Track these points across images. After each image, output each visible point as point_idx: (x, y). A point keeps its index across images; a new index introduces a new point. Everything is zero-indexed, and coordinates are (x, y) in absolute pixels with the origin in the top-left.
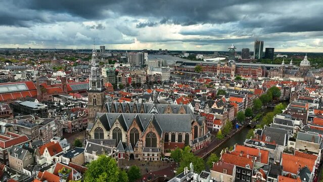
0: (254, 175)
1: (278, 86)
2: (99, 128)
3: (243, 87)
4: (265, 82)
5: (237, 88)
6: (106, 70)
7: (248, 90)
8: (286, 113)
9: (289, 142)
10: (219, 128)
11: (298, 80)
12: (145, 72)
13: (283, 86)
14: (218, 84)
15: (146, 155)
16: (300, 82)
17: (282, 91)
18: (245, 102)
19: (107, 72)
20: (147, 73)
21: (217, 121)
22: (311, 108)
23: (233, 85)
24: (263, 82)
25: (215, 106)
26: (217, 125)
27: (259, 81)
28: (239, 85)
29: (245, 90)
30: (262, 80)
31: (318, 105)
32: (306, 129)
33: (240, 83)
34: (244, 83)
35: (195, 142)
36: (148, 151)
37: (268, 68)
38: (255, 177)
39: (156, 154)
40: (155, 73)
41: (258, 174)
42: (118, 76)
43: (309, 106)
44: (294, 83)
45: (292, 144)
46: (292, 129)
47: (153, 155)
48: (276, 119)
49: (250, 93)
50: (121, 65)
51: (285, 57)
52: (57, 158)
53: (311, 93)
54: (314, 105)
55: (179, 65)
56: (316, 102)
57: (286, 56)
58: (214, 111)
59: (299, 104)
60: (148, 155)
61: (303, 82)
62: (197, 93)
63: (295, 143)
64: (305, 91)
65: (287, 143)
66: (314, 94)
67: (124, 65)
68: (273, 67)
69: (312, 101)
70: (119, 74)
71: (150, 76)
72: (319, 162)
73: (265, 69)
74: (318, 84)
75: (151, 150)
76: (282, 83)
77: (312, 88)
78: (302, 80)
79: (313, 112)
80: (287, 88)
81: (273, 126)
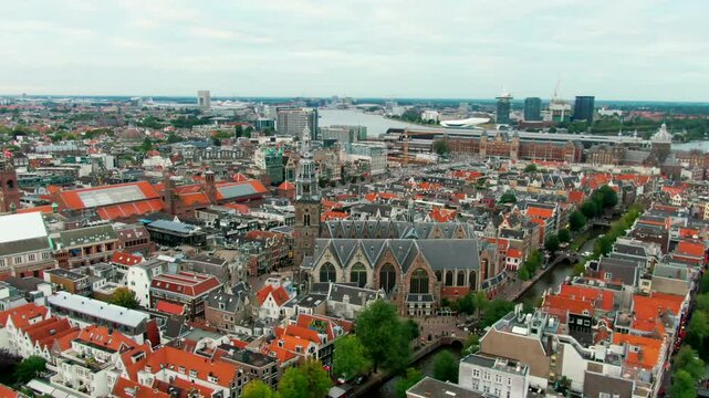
0: (595, 325)
1: (611, 184)
2: (328, 263)
3: (543, 186)
4: (585, 175)
5: (533, 190)
6: (263, 154)
7: (555, 193)
8: (633, 234)
9: (641, 281)
10: (517, 264)
11: (649, 172)
12: (335, 157)
13: (620, 183)
14: (495, 182)
15: (412, 306)
16: (653, 176)
17: (620, 194)
18: (556, 217)
19: (267, 159)
20: (338, 159)
21: (513, 251)
22: (676, 227)
23: (523, 183)
24: (581, 176)
25: (505, 225)
26: (512, 259)
27: (574, 173)
28: (535, 183)
29: (548, 192)
30: (580, 172)
31: (686, 220)
32: (667, 260)
33: (538, 180)
34: (546, 178)
35: (485, 286)
36: (416, 299)
37: (587, 145)
38: (596, 327)
39: (428, 305)
40: (355, 157)
41: (600, 324)
42: (287, 167)
43: (671, 223)
44: (643, 179)
45: (646, 284)
46: (645, 260)
47: (424, 306)
48: (617, 246)
49: (562, 200)
50: (273, 140)
51: (616, 114)
52: (286, 309)
53: (675, 198)
54: (678, 220)
55: (395, 136)
56: (683, 215)
57: (620, 113)
58: (506, 233)
59: (654, 219)
60: (416, 306)
61: (658, 176)
62: (461, 201)
63: (650, 282)
64: (663, 193)
65: (637, 283)
66: (680, 199)
67: (278, 140)
68: (596, 143)
69: (676, 214)
70: (289, 162)
71: (348, 164)
72: (687, 305)
73: (581, 147)
74: (687, 178)
75: (420, 298)
76: (618, 179)
77: (676, 186)
78: (657, 171)
79: (677, 234)
80: (629, 188)
81: (613, 256)
